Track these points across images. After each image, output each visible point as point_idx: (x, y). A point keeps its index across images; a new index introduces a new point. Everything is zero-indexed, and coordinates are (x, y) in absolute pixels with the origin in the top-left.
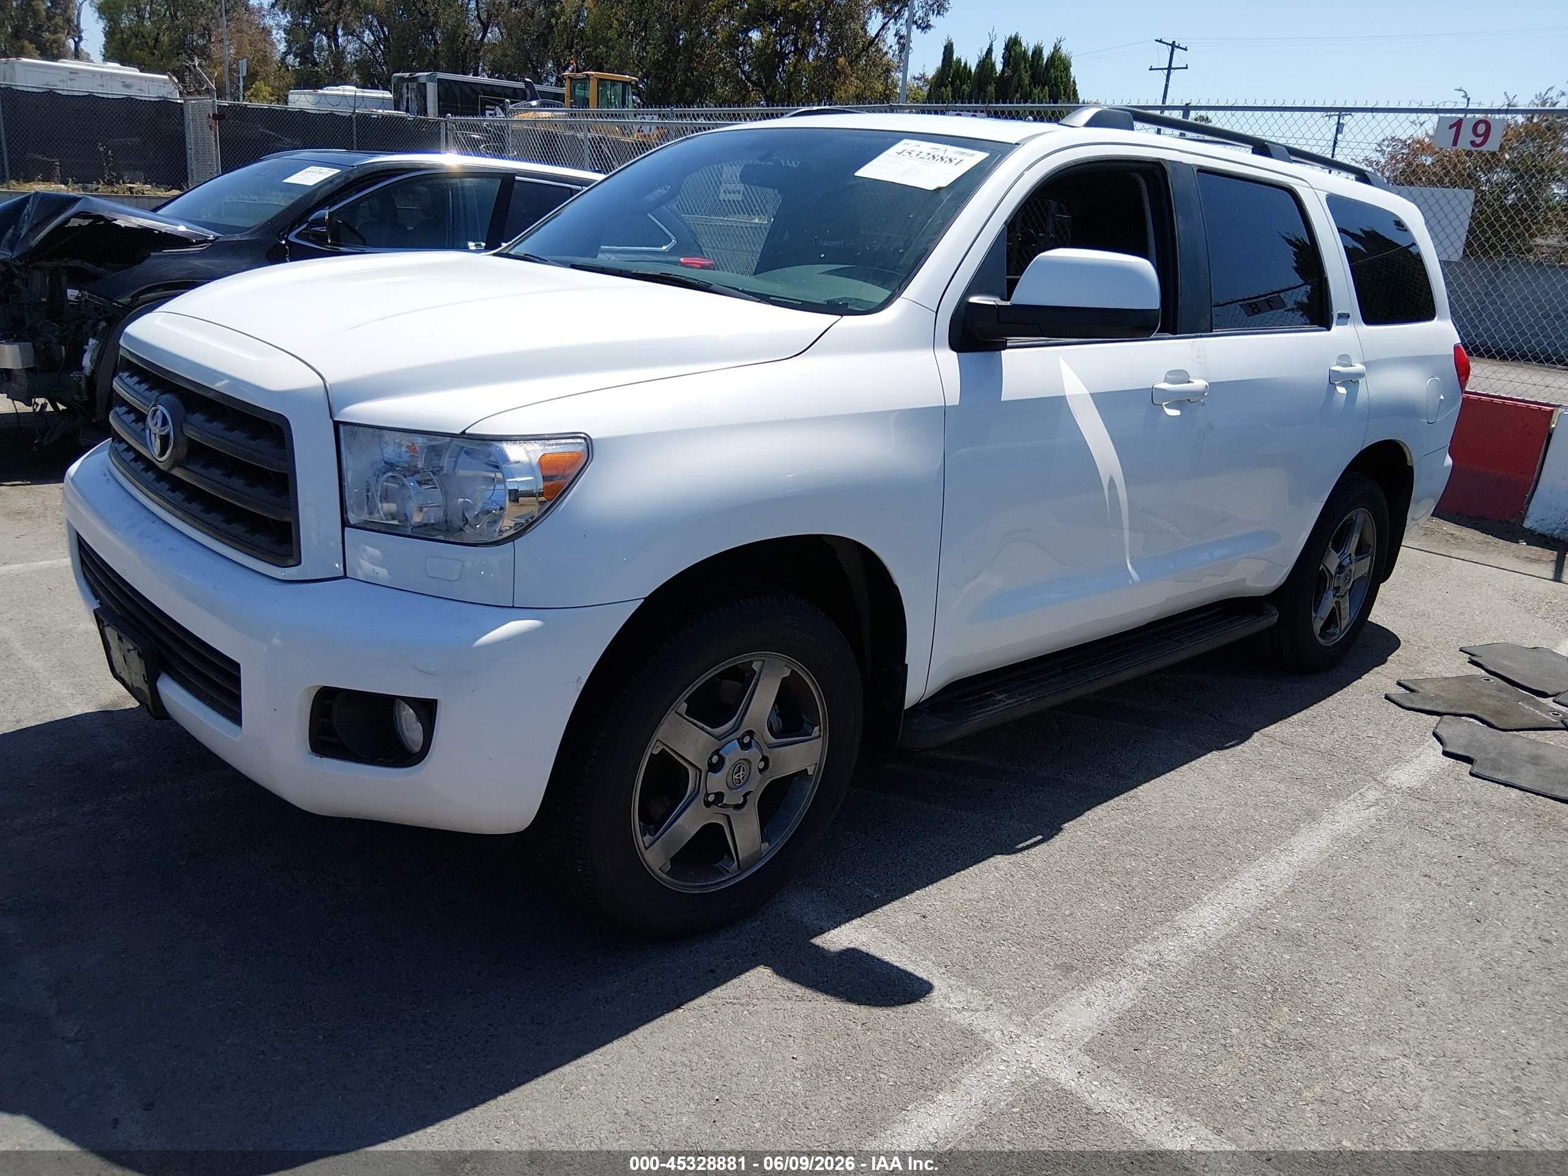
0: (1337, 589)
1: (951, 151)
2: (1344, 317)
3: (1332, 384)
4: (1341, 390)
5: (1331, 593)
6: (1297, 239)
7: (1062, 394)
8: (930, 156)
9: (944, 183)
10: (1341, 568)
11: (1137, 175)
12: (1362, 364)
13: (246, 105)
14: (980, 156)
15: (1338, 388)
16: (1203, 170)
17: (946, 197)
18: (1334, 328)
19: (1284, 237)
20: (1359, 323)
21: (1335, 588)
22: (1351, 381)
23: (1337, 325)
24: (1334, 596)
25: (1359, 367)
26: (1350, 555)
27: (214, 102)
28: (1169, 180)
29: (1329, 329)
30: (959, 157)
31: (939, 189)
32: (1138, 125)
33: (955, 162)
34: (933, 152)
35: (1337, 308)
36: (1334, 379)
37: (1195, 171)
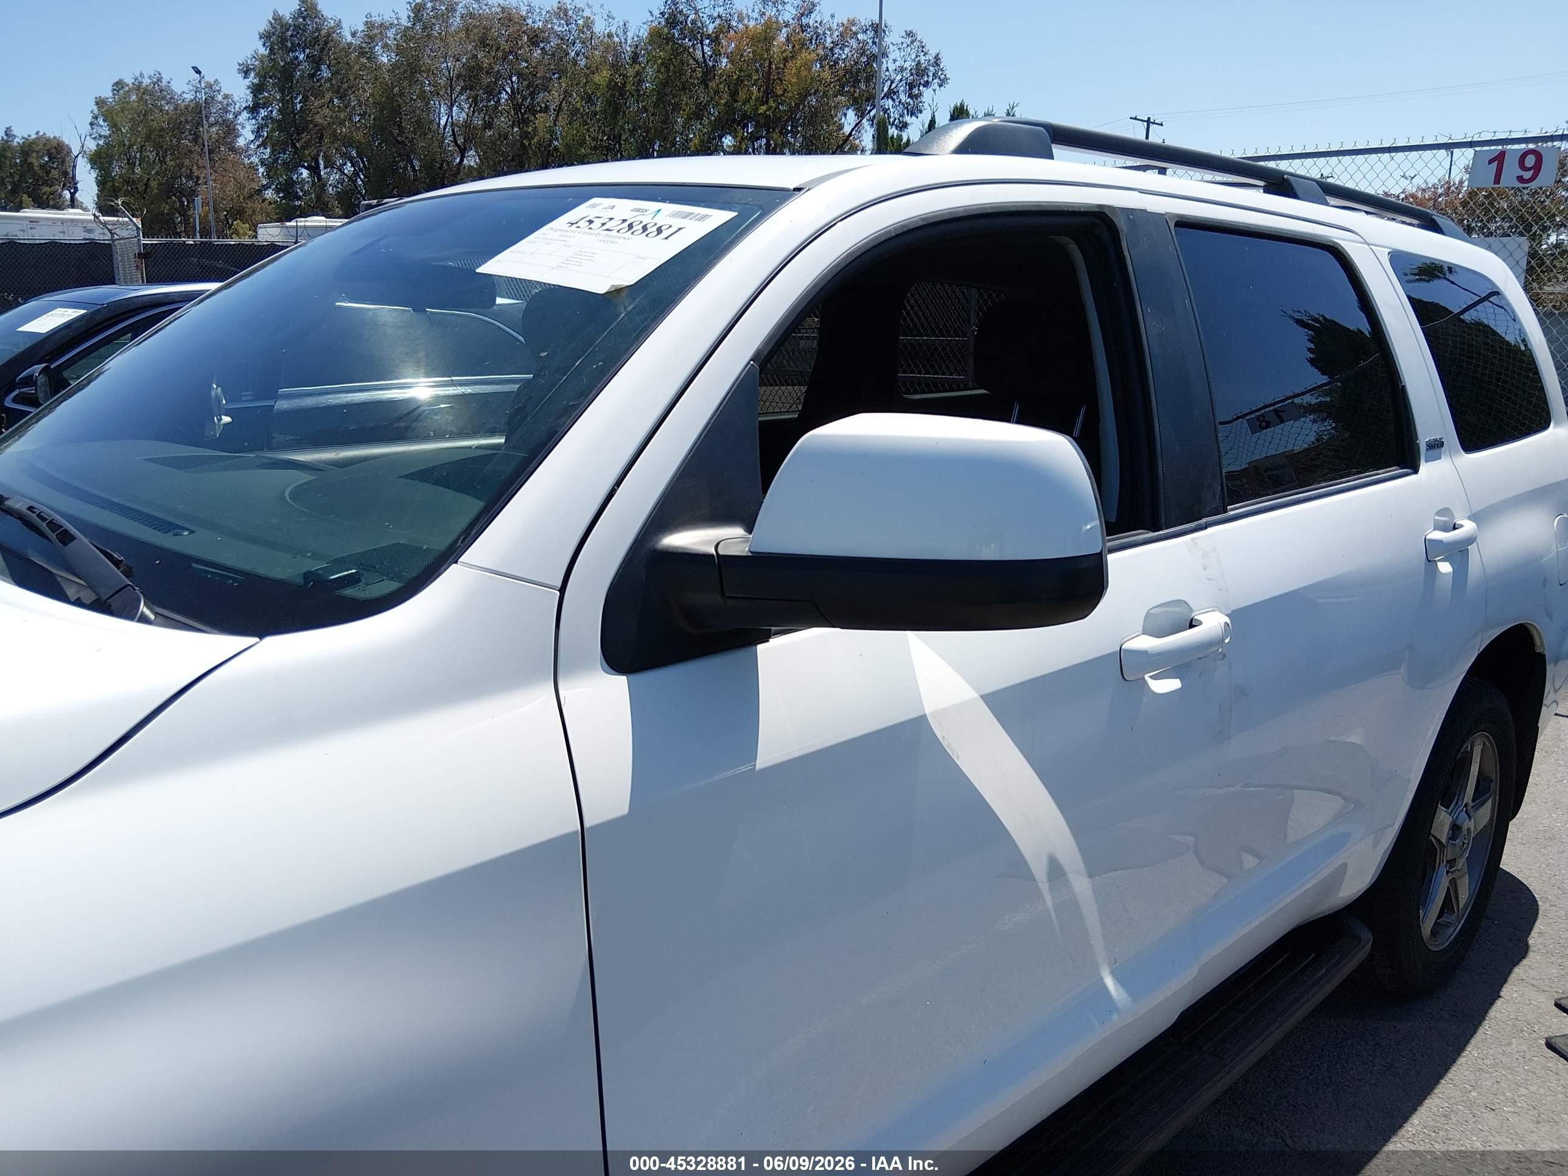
0: (1452, 862)
1: (666, 212)
2: (1436, 446)
3: (1430, 562)
4: (1445, 567)
5: (1443, 870)
6: (1315, 320)
7: (920, 714)
8: (626, 224)
9: (629, 277)
10: (1455, 828)
11: (1064, 240)
12: (1469, 518)
13: (184, 242)
14: (719, 217)
15: (1439, 564)
16: (1185, 224)
17: (625, 308)
18: (1424, 467)
19: (1291, 317)
20: (1457, 452)
21: (1448, 862)
22: (1458, 552)
23: (1426, 462)
24: (1448, 872)
25: (1468, 527)
26: (1466, 805)
27: (139, 240)
28: (1124, 244)
29: (1416, 472)
30: (677, 223)
31: (617, 292)
32: (1056, 150)
33: (665, 234)
34: (630, 217)
35: (1424, 434)
36: (1432, 551)
37: (1172, 226)
